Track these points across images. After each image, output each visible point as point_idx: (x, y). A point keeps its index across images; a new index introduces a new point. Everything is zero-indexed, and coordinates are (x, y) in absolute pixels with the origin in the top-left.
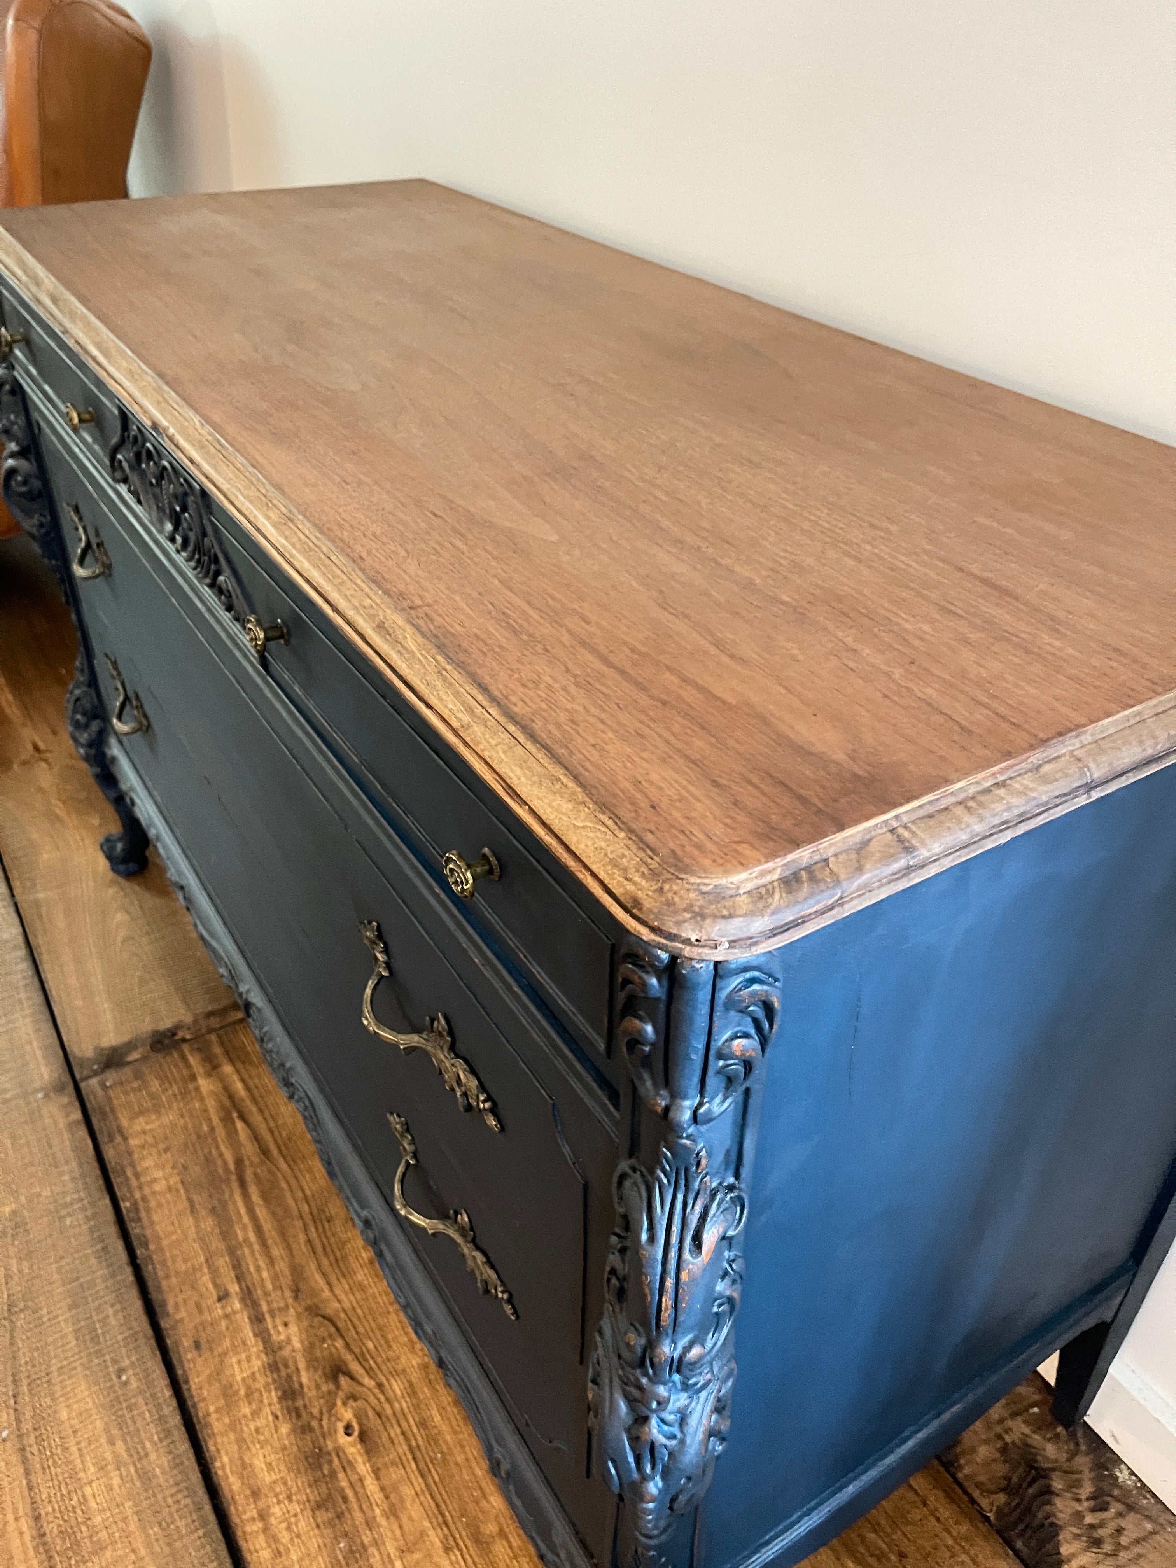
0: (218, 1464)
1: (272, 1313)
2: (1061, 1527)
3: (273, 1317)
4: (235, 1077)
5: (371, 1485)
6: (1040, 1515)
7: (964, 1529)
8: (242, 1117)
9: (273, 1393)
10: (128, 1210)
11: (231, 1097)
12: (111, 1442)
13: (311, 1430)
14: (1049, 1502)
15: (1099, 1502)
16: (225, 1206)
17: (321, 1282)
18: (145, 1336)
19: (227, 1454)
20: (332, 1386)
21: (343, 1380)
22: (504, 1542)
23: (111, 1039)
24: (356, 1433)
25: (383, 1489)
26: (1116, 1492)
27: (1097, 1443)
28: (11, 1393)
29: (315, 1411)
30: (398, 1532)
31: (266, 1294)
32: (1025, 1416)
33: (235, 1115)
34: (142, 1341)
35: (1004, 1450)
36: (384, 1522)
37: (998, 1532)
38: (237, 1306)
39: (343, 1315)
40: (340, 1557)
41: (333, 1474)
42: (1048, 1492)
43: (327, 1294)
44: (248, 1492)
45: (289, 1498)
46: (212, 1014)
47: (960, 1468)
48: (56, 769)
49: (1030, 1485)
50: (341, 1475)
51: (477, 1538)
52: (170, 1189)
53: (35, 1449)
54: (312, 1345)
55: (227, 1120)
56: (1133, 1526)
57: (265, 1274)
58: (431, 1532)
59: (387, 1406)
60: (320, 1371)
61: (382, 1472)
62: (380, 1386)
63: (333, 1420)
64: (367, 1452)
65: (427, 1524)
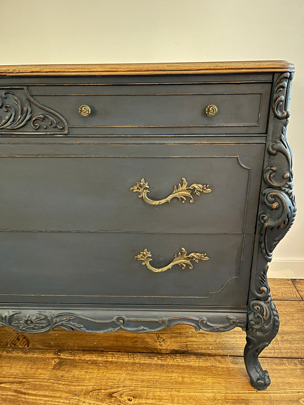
5: (150, 401)
17: (79, 387)
20: (113, 399)
21: (114, 395)
22: (186, 378)
24: (132, 398)
25: (152, 399)
30: (167, 401)
36: (162, 403)
39: (95, 386)
43: (84, 387)
51: (180, 383)
54: (97, 398)
57: (62, 401)
58: (172, 393)
59: (131, 388)
60: (106, 400)
61: (148, 397)
62: (124, 387)
63: (124, 402)
64: (140, 398)
65: (169, 393)
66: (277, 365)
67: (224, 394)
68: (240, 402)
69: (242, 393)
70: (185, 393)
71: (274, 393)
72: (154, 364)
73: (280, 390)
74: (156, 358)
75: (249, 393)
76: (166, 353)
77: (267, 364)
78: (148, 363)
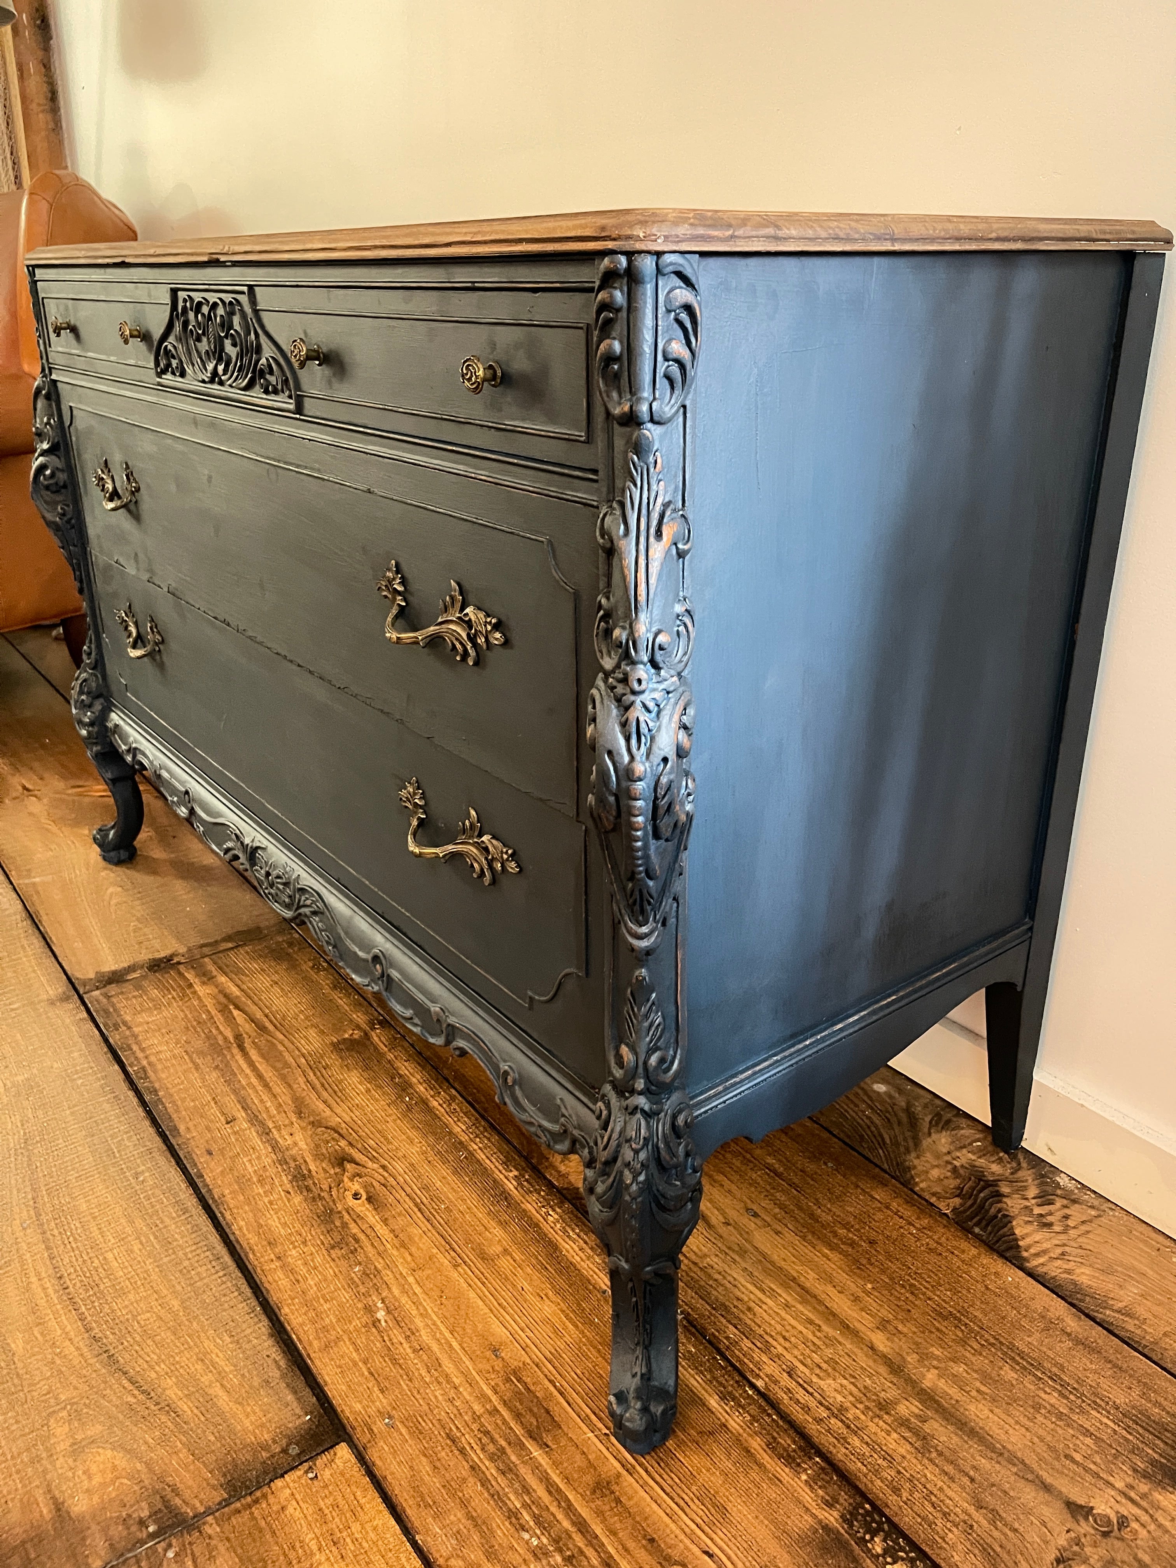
0: (235, 1227)
1: (279, 1129)
2: (1013, 1218)
3: (279, 1130)
4: (230, 984)
5: (382, 1230)
6: (993, 1211)
7: (925, 1222)
8: (237, 1007)
9: (284, 1178)
10: (136, 1072)
11: (226, 996)
12: (131, 1222)
13: (321, 1198)
14: (1000, 1202)
15: (1045, 1198)
16: (227, 1064)
17: (322, 1106)
18: (159, 1150)
19: (243, 1219)
20: (338, 1170)
21: (348, 1166)
22: (509, 1258)
23: (110, 965)
24: (364, 1197)
25: (392, 1231)
26: (1059, 1192)
27: (1036, 1162)
28: (30, 1196)
29: (325, 1187)
30: (409, 1258)
31: (270, 1117)
32: (970, 1148)
33: (231, 1007)
34: (156, 1154)
35: (955, 1170)
36: (395, 1252)
37: (957, 1223)
38: (245, 1125)
39: (344, 1125)
40: (356, 1279)
41: (345, 1225)
42: (998, 1196)
43: (328, 1112)
44: (265, 1243)
45: (305, 1243)
46: (202, 946)
47: (917, 1184)
48: (45, 801)
49: (980, 1191)
50: (352, 1225)
51: (484, 1257)
52: (175, 1057)
53: (56, 1232)
54: (317, 1146)
55: (224, 1010)
56: (1077, 1213)
57: (269, 1104)
58: (440, 1256)
59: (391, 1179)
60: (326, 1161)
61: (391, 1221)
62: (384, 1167)
63: (341, 1191)
64: (375, 1209)
65: (435, 1251)
66: (774, 1449)
67: (528, 1361)
68: (535, 1410)
69: (571, 1401)
70: (462, 1280)
71: (641, 1482)
72: (495, 1181)
73: (667, 1494)
74: (516, 1173)
75: (586, 1420)
76: (550, 1181)
77: (749, 1418)
78: (485, 1168)
